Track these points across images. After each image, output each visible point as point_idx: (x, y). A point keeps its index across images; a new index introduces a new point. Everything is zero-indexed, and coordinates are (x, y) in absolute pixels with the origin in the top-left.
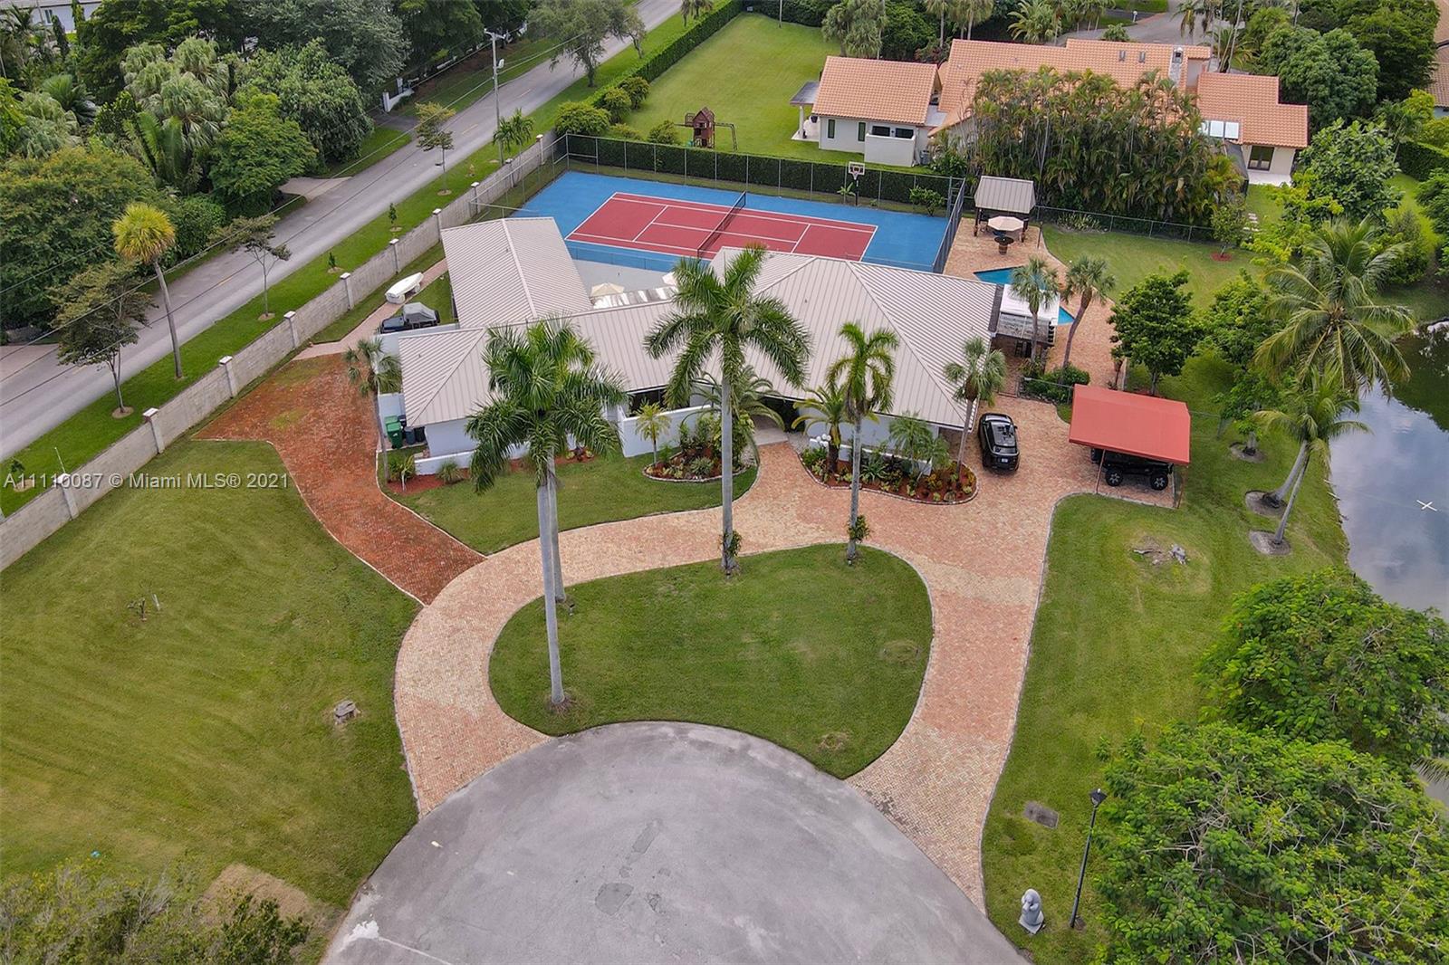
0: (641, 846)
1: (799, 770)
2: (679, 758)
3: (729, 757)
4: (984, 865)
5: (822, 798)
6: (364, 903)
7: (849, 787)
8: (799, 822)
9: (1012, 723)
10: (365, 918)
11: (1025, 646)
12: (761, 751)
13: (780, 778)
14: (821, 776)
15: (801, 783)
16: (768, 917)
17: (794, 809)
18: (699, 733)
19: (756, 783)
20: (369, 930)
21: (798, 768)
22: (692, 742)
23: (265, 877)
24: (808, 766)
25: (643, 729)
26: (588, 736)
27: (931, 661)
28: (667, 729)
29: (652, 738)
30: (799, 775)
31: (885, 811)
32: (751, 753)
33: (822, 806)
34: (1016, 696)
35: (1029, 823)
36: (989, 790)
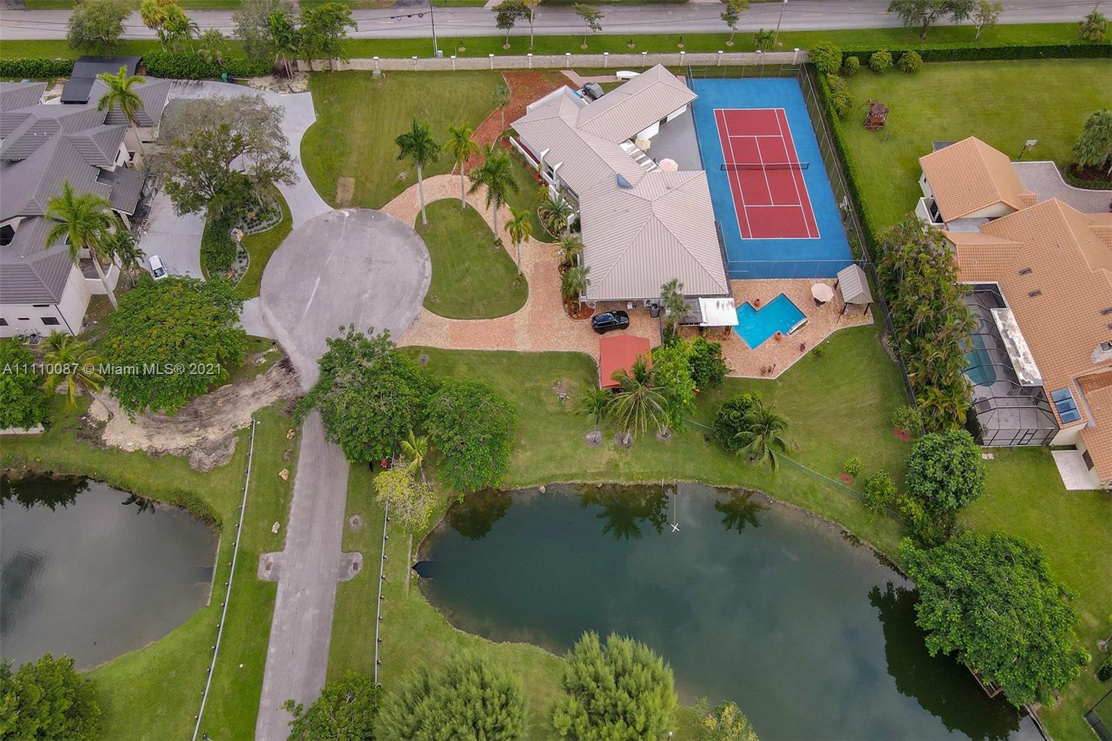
0: (385, 262)
1: (423, 294)
2: (417, 261)
3: (422, 275)
4: (403, 348)
5: (415, 301)
6: (353, 210)
7: (420, 308)
8: (404, 298)
9: (459, 348)
10: (350, 212)
11: (496, 349)
12: (427, 282)
13: (419, 288)
14: (422, 300)
15: (419, 295)
16: (372, 297)
17: (408, 295)
18: (428, 265)
19: (414, 283)
20: (347, 214)
21: (424, 293)
22: (424, 263)
23: (353, 186)
24: (424, 296)
25: (425, 249)
26: (418, 236)
27: (478, 321)
28: (427, 255)
29: (422, 252)
30: (421, 294)
31: (415, 319)
32: (425, 280)
33: (411, 302)
34: (471, 348)
35: (421, 357)
36: (430, 345)
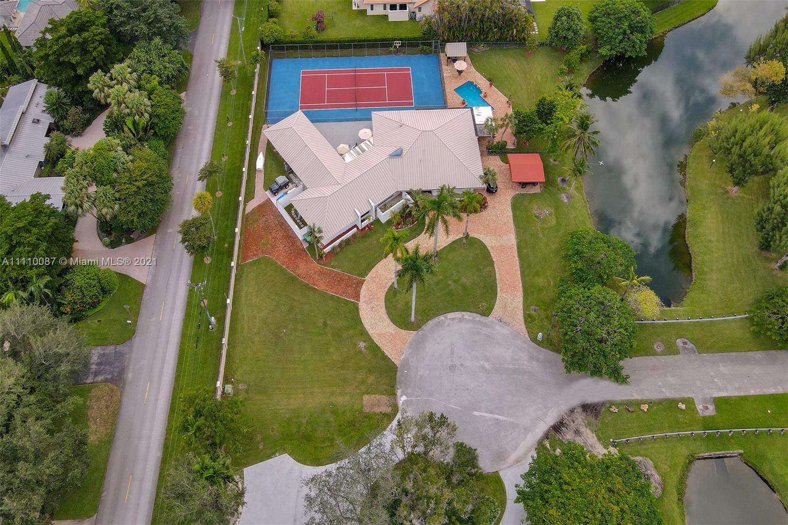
0: (452, 353)
1: (478, 317)
2: (449, 325)
3: (461, 320)
4: (526, 328)
5: (485, 323)
6: (399, 392)
7: (491, 318)
8: (484, 332)
9: (521, 284)
10: (402, 396)
11: (517, 259)
12: (467, 315)
13: (474, 321)
14: (484, 317)
15: (480, 321)
16: (488, 360)
17: (481, 329)
18: (451, 315)
19: (470, 325)
20: (404, 398)
21: (477, 317)
22: (450, 319)
23: (373, 396)
24: (479, 316)
25: (436, 320)
26: (424, 327)
27: (497, 272)
28: (442, 318)
29: (439, 322)
30: (478, 319)
31: (501, 321)
32: (465, 317)
33: (487, 326)
34: (520, 276)
35: (533, 312)
36: (521, 307)
